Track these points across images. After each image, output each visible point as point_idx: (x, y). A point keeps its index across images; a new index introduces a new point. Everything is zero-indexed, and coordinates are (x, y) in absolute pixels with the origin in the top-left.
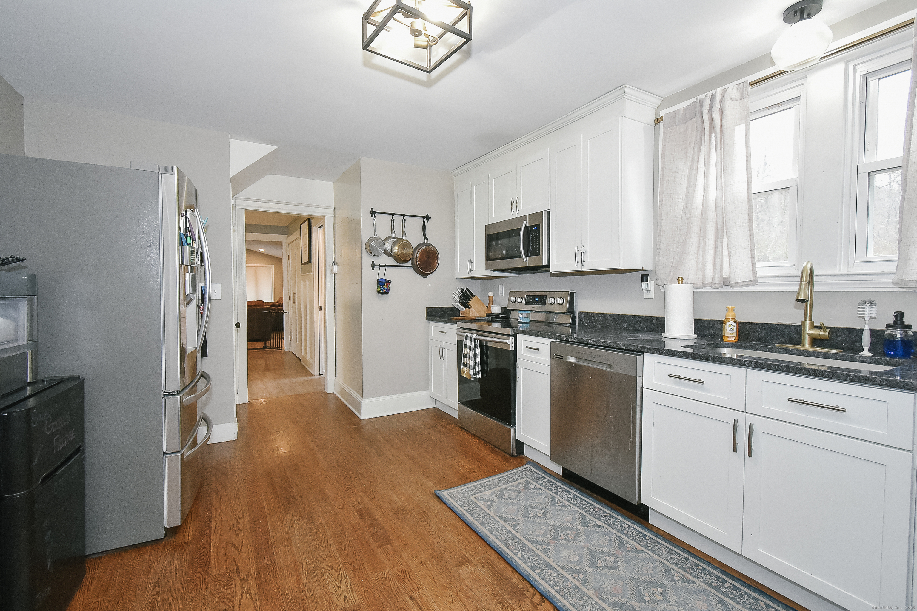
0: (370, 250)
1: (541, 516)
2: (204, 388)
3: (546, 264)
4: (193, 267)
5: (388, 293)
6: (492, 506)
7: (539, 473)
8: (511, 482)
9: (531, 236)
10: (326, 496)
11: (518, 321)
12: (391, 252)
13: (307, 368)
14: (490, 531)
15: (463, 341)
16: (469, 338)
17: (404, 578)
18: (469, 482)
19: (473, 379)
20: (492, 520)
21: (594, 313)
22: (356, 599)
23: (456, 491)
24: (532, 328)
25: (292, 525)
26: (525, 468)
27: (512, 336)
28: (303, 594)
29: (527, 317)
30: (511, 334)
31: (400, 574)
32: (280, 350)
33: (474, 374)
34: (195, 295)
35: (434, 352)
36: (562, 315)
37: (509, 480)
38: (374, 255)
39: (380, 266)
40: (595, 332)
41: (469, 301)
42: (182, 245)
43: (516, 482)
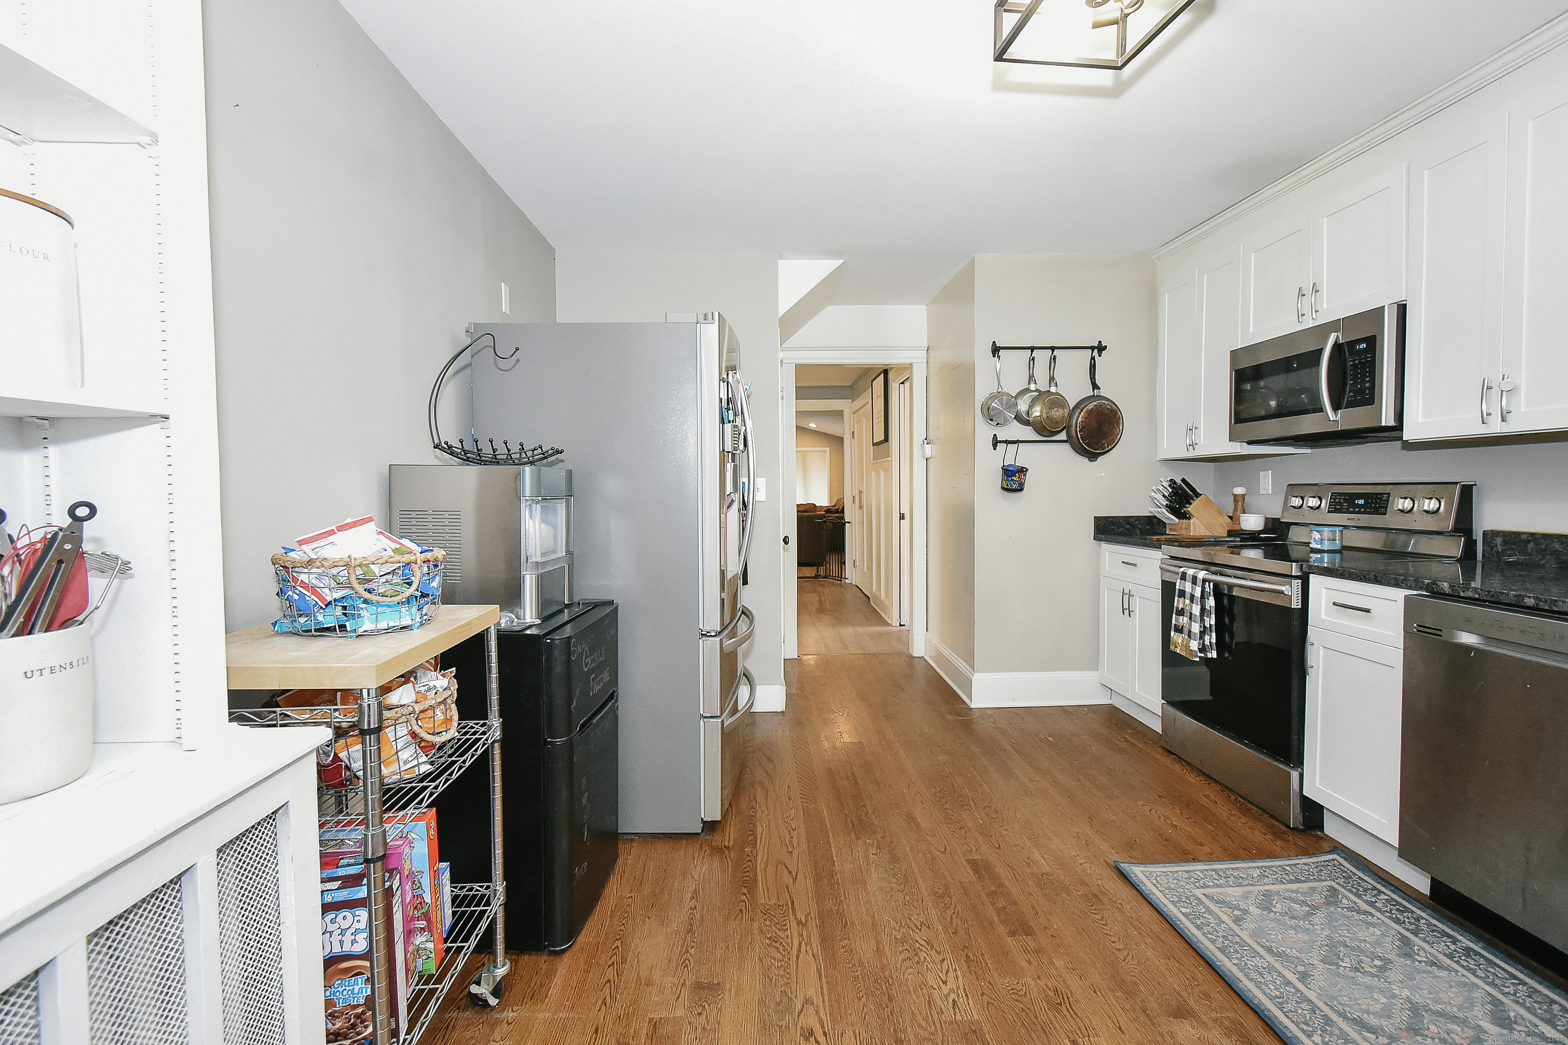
0: (990, 415)
1: (1373, 971)
2: (747, 631)
3: (1391, 423)
4: (734, 454)
5: (1022, 490)
6: (1244, 921)
7: (1366, 878)
8: (1291, 882)
9: (1351, 363)
10: (918, 825)
11: (1311, 548)
12: (1028, 417)
13: (880, 612)
14: (1242, 970)
15: (1175, 583)
16: (1189, 578)
17: (1060, 1004)
18: (1190, 862)
19: (1198, 659)
20: (1246, 948)
21: (1535, 534)
22: (972, 1010)
23: (1162, 872)
24: (1346, 565)
25: (867, 857)
26: (1327, 861)
27: (1296, 577)
28: (886, 974)
29: (1333, 540)
30: (1293, 574)
31: (1051, 994)
32: (839, 582)
33: (1201, 651)
34: (737, 495)
35: (1110, 602)
36: (1436, 537)
37: (1287, 877)
38: (998, 424)
39: (1007, 442)
40: (1541, 579)
41: (1187, 506)
42: (724, 423)
43: (1305, 886)
